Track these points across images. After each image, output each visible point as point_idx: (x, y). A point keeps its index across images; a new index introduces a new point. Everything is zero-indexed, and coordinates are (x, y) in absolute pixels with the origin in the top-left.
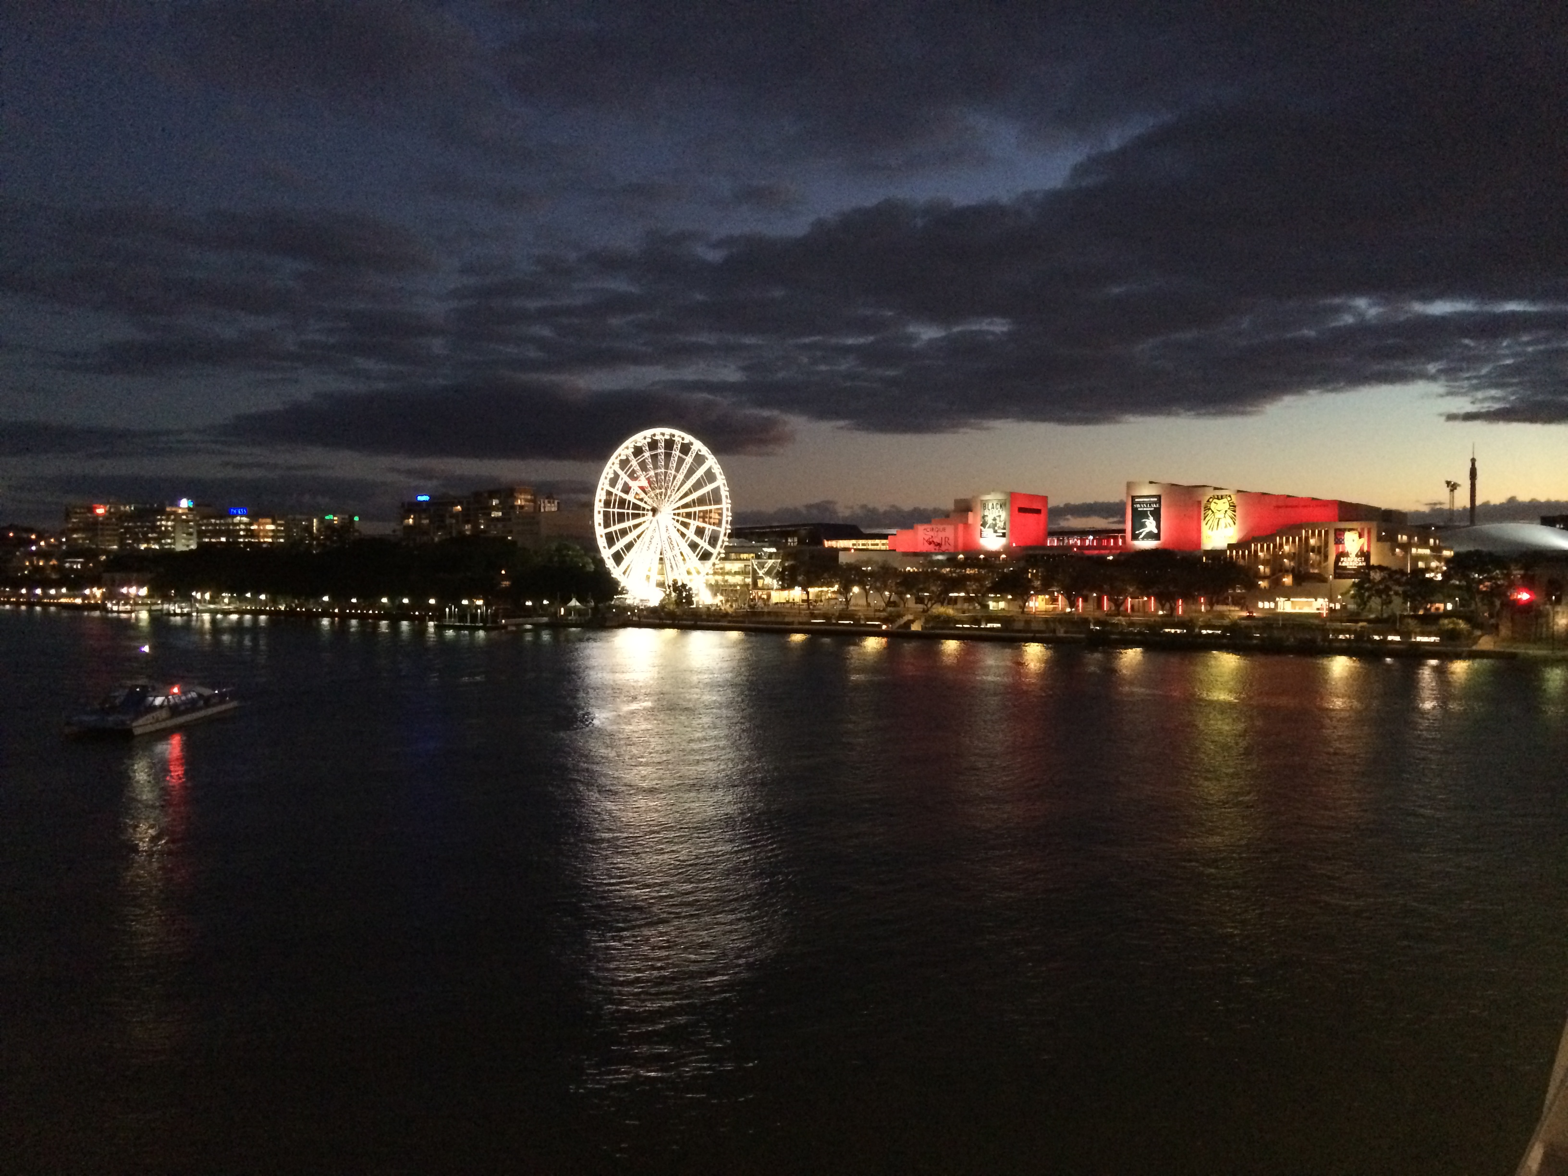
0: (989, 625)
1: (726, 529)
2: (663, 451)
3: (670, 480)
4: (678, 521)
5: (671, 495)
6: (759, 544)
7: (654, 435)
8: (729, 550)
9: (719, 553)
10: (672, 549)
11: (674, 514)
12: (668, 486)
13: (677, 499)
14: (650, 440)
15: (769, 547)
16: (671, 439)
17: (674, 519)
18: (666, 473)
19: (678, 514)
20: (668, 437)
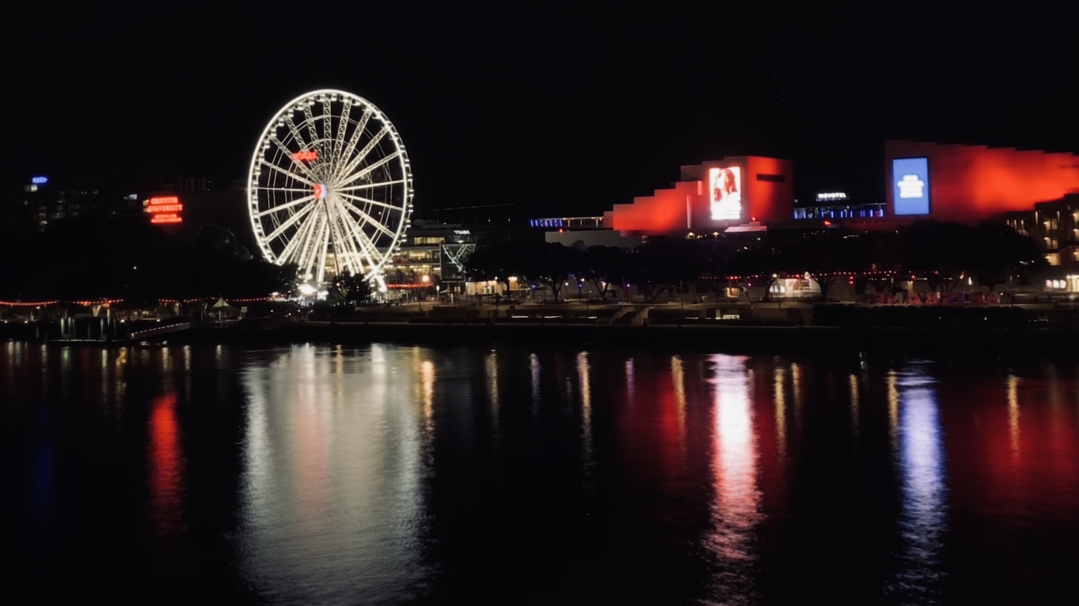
0: (726, 317)
1: (408, 208)
2: (330, 116)
3: (338, 151)
4: (349, 200)
5: (340, 169)
6: (451, 226)
7: (319, 97)
8: (411, 234)
9: (400, 238)
10: (344, 233)
11: (345, 192)
12: (336, 158)
13: (348, 173)
14: (312, 103)
15: (461, 229)
16: (338, 101)
17: (344, 198)
18: (333, 143)
19: (350, 192)
20: (334, 99)
